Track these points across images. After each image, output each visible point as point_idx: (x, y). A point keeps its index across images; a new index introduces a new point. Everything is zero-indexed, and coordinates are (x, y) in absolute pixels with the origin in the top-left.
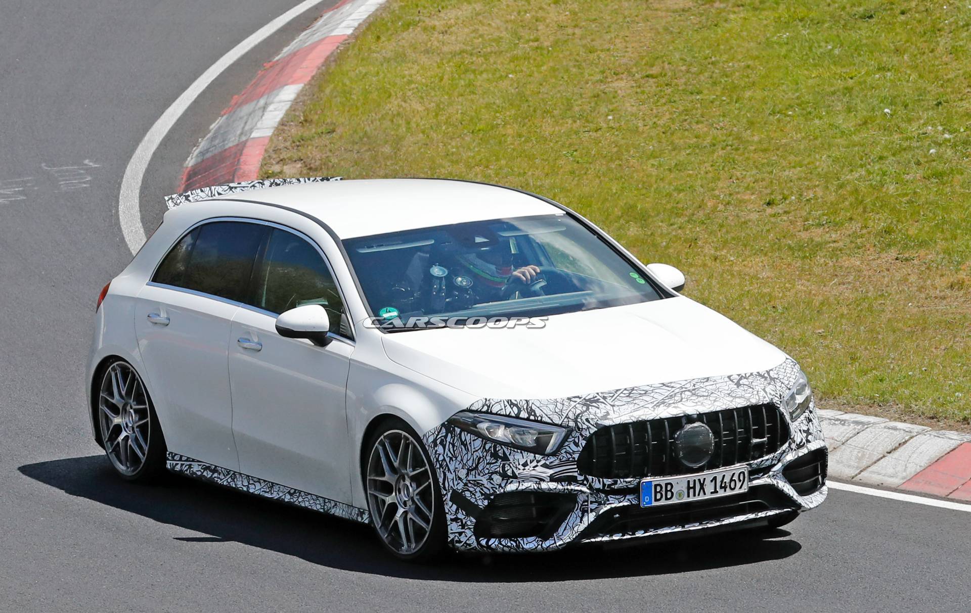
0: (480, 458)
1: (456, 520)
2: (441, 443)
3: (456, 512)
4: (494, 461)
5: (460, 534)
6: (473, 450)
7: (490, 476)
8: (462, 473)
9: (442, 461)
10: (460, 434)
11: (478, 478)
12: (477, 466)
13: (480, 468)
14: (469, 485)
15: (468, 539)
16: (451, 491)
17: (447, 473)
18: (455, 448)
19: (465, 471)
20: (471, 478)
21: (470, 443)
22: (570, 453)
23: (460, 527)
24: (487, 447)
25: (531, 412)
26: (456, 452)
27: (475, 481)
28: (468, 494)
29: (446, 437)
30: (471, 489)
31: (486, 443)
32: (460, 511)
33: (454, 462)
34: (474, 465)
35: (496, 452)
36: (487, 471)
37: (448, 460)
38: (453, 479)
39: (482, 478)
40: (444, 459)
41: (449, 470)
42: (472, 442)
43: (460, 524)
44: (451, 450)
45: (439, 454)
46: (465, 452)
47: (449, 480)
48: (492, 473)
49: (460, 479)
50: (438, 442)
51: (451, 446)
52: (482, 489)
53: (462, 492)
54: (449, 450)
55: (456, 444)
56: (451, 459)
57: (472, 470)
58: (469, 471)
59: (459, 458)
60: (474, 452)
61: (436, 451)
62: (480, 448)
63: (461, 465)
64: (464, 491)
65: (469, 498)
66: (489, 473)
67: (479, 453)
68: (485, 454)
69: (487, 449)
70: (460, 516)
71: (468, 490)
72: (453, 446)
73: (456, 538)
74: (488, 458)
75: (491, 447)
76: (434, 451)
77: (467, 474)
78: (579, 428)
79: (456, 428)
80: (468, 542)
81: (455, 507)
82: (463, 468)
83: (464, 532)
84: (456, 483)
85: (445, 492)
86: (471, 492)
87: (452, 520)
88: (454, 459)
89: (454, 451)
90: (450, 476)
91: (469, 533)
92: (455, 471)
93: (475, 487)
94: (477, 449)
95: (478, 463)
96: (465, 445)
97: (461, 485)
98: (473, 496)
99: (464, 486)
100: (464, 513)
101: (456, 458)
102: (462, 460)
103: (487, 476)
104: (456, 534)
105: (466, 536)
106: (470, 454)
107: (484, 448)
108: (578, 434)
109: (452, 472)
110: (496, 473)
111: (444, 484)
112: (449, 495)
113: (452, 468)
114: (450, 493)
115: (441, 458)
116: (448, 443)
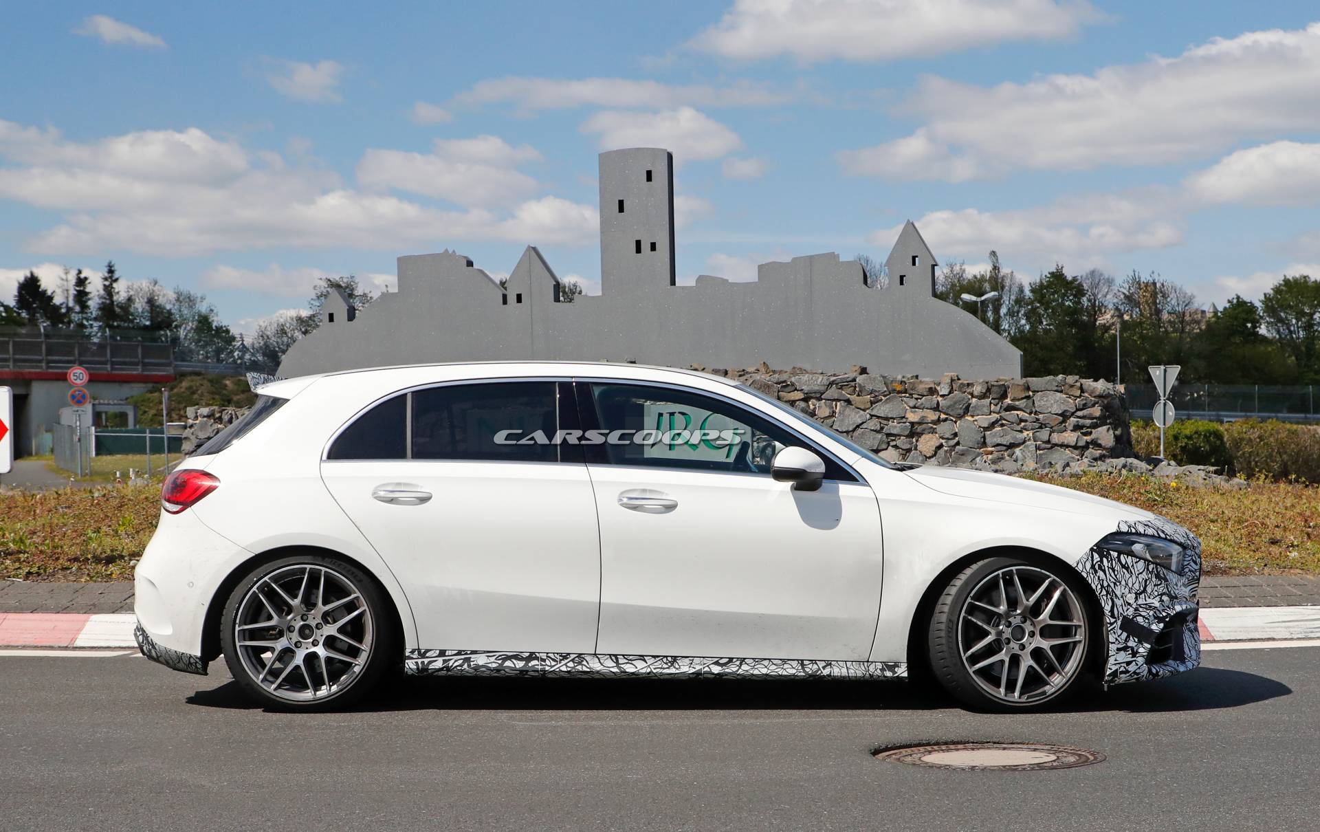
0: (1146, 580)
1: (1125, 649)
2: (1100, 567)
3: (1126, 640)
4: (1159, 583)
5: (1128, 663)
6: (1137, 573)
7: (1161, 598)
8: (1131, 598)
9: (1107, 587)
10: (1119, 557)
11: (1149, 601)
12: (1145, 589)
13: (1149, 590)
14: (1141, 609)
15: (1139, 668)
16: (1121, 618)
17: (1115, 599)
18: (1116, 573)
19: (1134, 596)
20: (1140, 601)
21: (1133, 566)
22: (1192, 571)
23: (1131, 656)
24: (1151, 567)
25: (1163, 532)
26: (1118, 576)
27: (1146, 604)
28: (1140, 619)
29: (1101, 561)
30: (1143, 614)
31: (1148, 565)
32: (1131, 638)
33: (1119, 587)
34: (1142, 588)
35: (1158, 572)
36: (1156, 593)
37: (1112, 585)
38: (1122, 605)
39: (1153, 601)
40: (1109, 585)
41: (1116, 595)
42: (1135, 565)
43: (1130, 652)
44: (1112, 574)
45: (1103, 580)
46: (1128, 575)
47: (1118, 607)
48: (1162, 595)
49: (1129, 604)
50: (1097, 567)
51: (1111, 571)
52: (1155, 612)
53: (1133, 618)
54: (1110, 575)
55: (1116, 568)
56: (1115, 584)
57: (1141, 593)
58: (1137, 595)
59: (1123, 583)
60: (1138, 575)
61: (1099, 577)
62: (1144, 570)
63: (1127, 590)
64: (1135, 617)
65: (1142, 624)
66: (1158, 595)
67: (1144, 576)
68: (1150, 576)
69: (1151, 570)
70: (1131, 643)
71: (1141, 615)
72: (1114, 570)
73: (1122, 669)
74: (1154, 579)
75: (1153, 569)
76: (1097, 578)
77: (1136, 598)
78: (1194, 547)
79: (1112, 552)
80: (1137, 671)
81: (1125, 634)
82: (1130, 593)
83: (1135, 661)
84: (1125, 609)
85: (1112, 620)
86: (1144, 617)
87: (1119, 650)
88: (1118, 584)
89: (1116, 576)
90: (1119, 602)
91: (1140, 660)
92: (1122, 597)
93: (1148, 611)
94: (1141, 571)
95: (1146, 586)
96: (1127, 568)
97: (1131, 610)
98: (1147, 621)
99: (1135, 610)
100: (1136, 640)
101: (1120, 582)
102: (1127, 584)
103: (1158, 598)
104: (1123, 665)
105: (1137, 665)
106: (1134, 577)
107: (1148, 569)
108: (1193, 553)
109: (1120, 597)
110: (1164, 594)
111: (1112, 611)
112: (1119, 622)
113: (1118, 593)
114: (1121, 620)
115: (1105, 584)
116: (1107, 569)
